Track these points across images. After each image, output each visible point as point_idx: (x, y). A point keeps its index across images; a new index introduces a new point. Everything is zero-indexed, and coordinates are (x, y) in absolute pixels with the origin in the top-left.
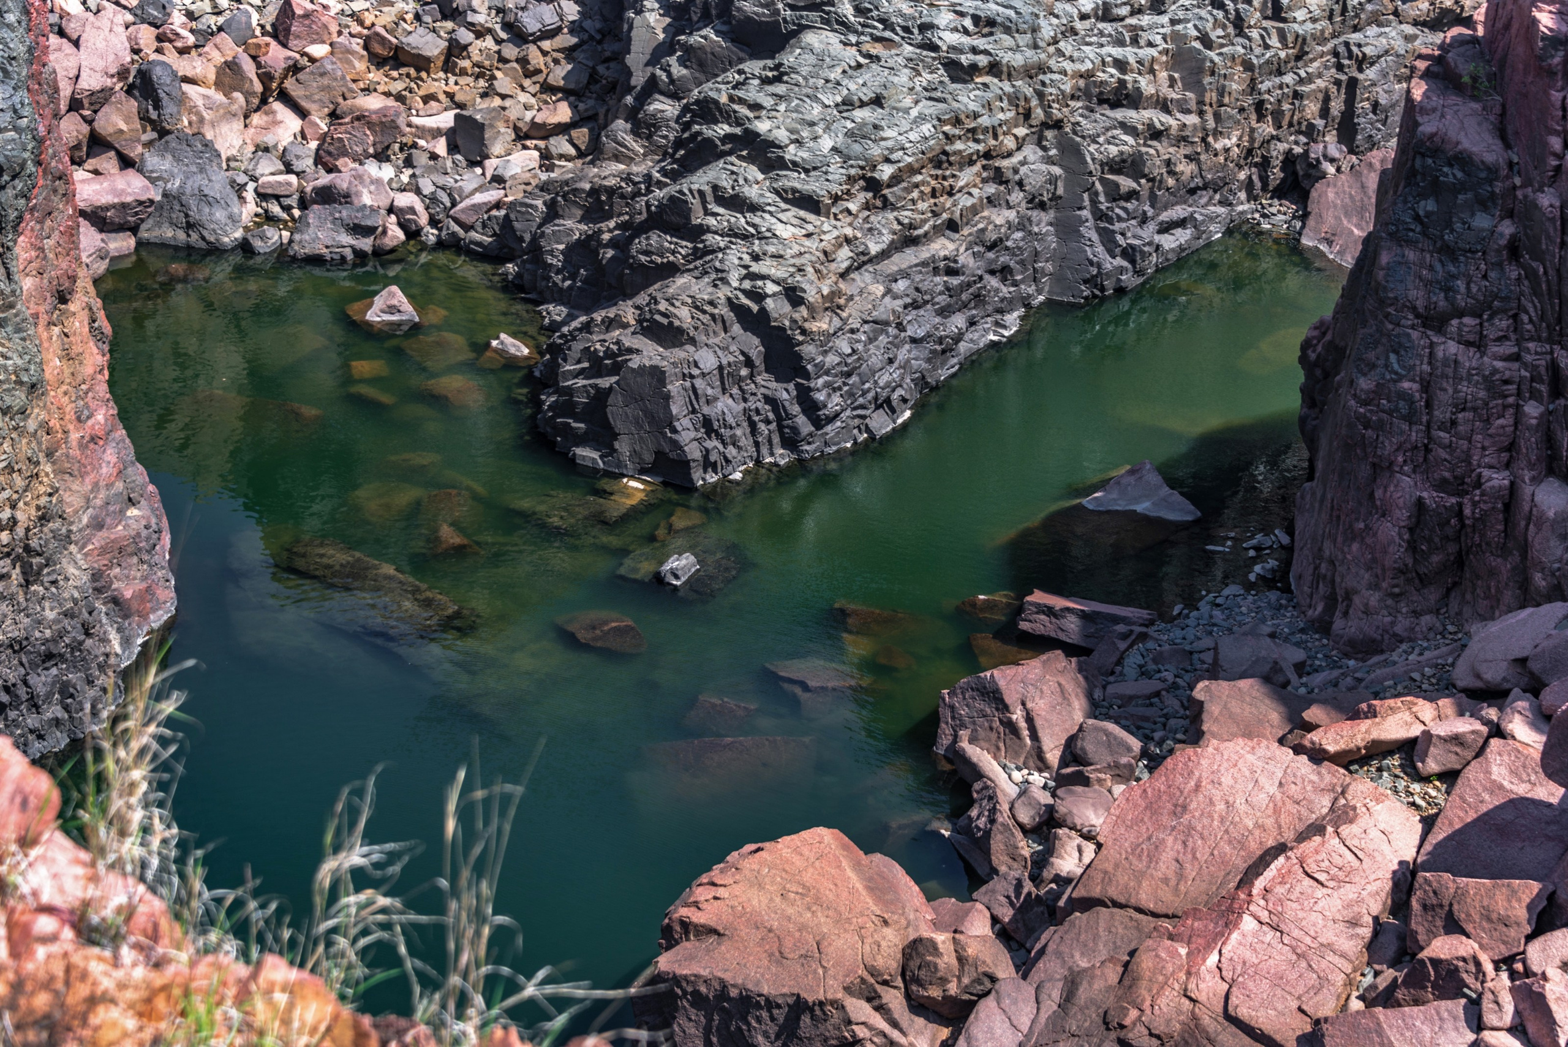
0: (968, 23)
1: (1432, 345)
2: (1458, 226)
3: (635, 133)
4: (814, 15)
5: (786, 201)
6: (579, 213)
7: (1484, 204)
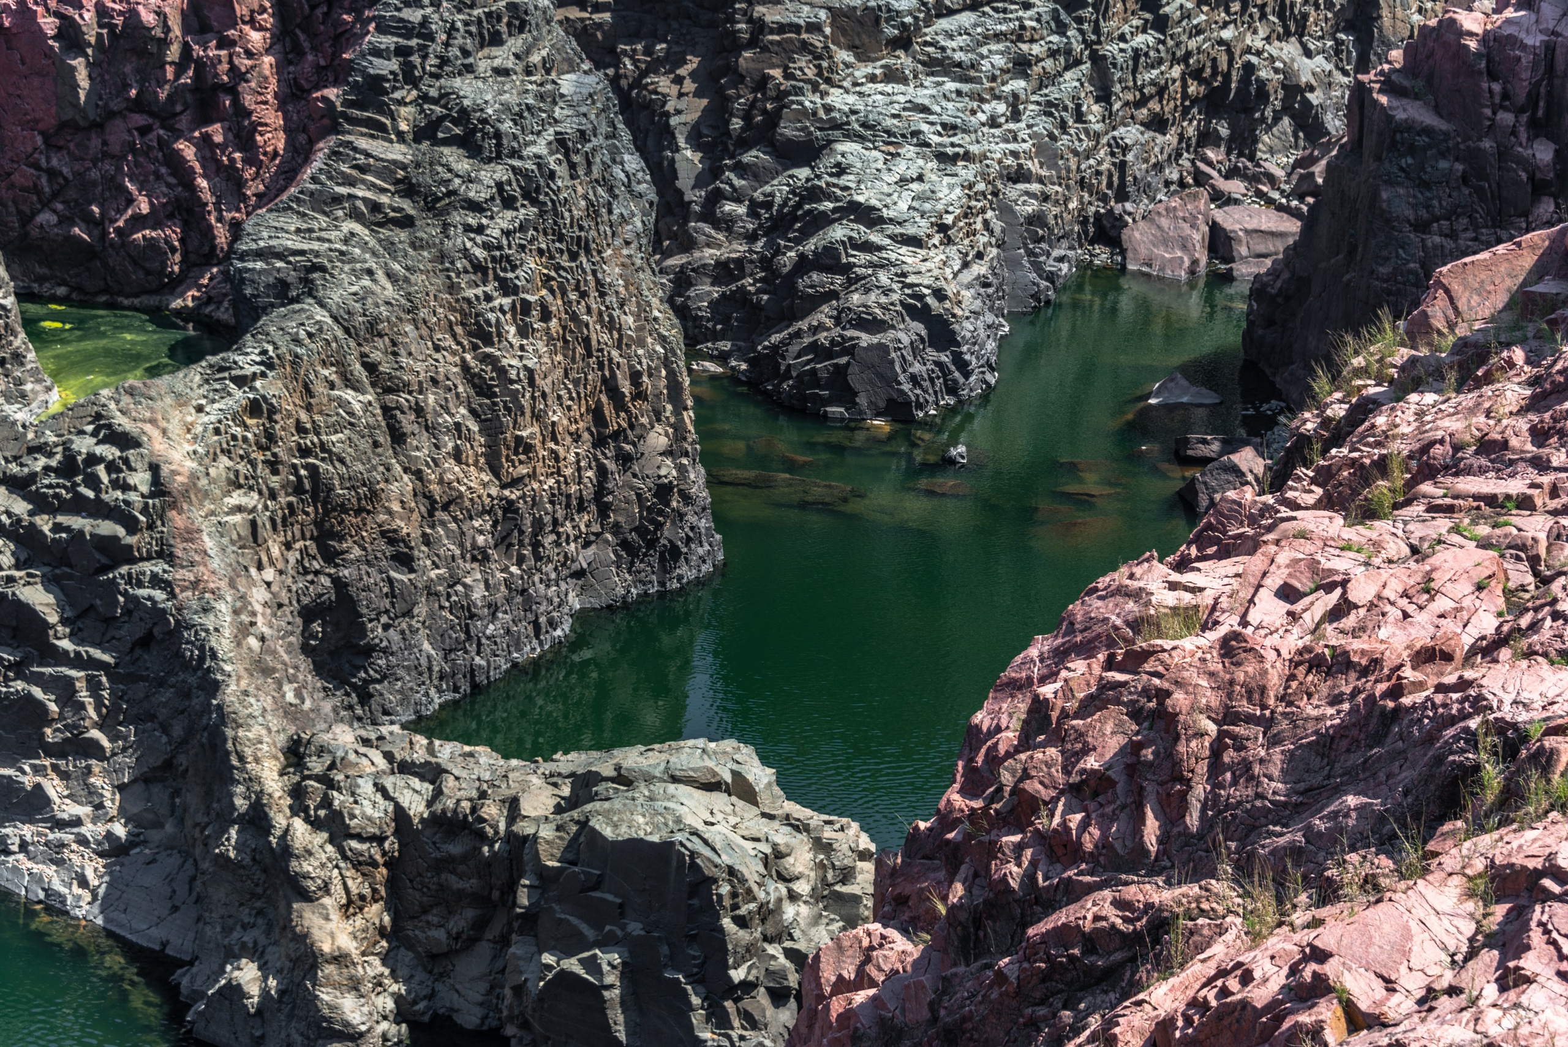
0: (939, 128)
1: (1423, 240)
2: (1429, 169)
3: (717, 228)
4: (837, 133)
5: (897, 242)
6: (709, 280)
7: (1443, 155)
